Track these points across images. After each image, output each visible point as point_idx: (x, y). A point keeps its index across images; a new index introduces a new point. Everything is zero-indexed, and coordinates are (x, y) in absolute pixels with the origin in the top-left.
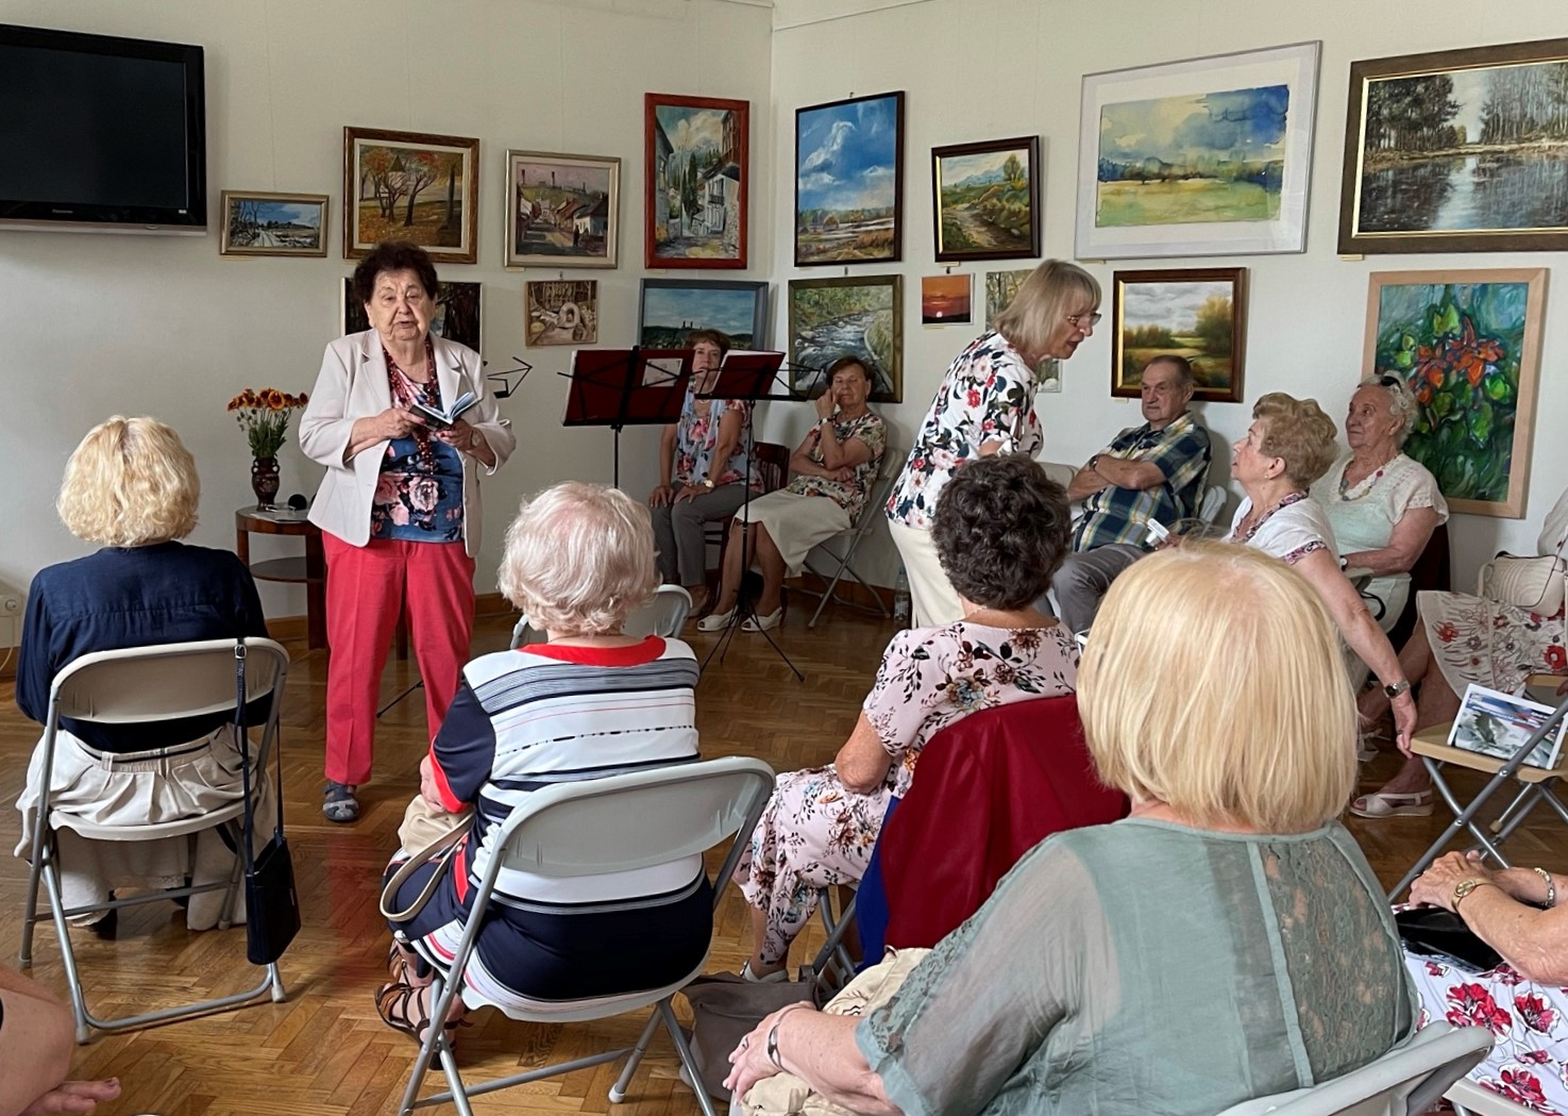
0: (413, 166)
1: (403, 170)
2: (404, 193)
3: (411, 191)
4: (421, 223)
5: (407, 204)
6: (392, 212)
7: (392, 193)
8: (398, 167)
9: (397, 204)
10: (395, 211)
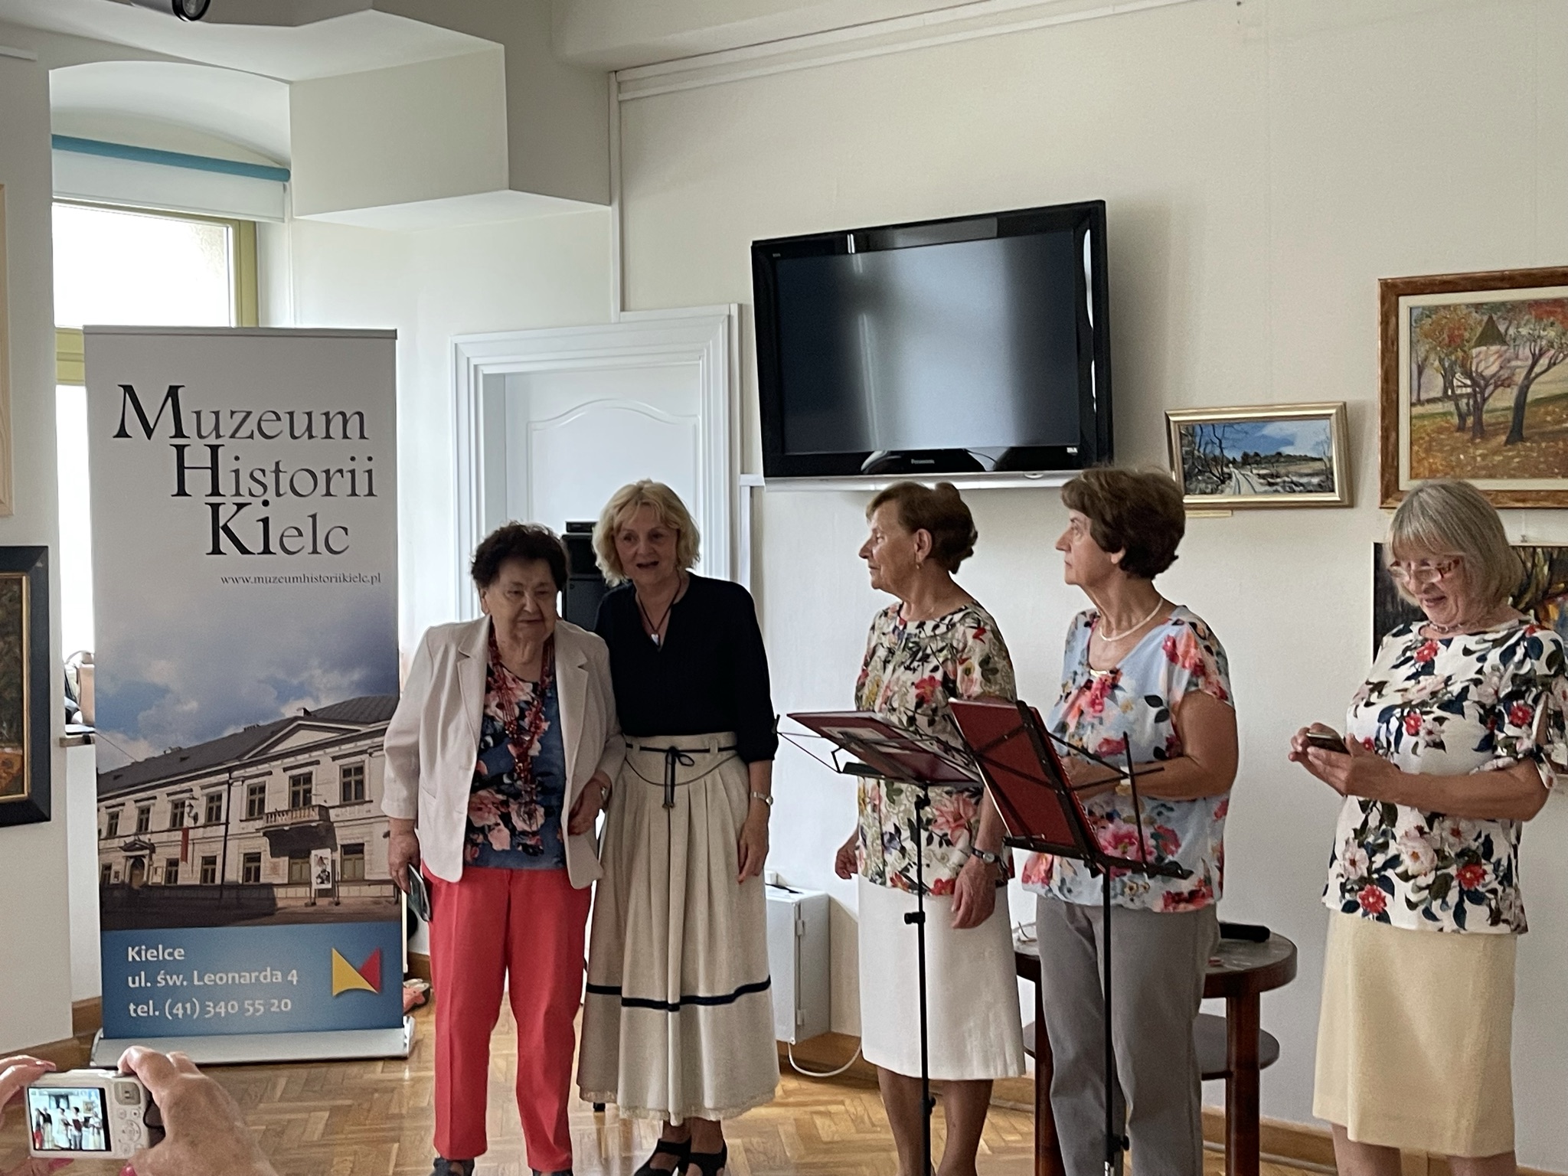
0: (1524, 331)
1: (1504, 342)
2: (1504, 383)
3: (1519, 378)
4: (1544, 436)
5: (1512, 404)
6: (1479, 421)
7: (1480, 386)
8: (1491, 335)
9: (1491, 404)
10: (1485, 416)
